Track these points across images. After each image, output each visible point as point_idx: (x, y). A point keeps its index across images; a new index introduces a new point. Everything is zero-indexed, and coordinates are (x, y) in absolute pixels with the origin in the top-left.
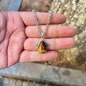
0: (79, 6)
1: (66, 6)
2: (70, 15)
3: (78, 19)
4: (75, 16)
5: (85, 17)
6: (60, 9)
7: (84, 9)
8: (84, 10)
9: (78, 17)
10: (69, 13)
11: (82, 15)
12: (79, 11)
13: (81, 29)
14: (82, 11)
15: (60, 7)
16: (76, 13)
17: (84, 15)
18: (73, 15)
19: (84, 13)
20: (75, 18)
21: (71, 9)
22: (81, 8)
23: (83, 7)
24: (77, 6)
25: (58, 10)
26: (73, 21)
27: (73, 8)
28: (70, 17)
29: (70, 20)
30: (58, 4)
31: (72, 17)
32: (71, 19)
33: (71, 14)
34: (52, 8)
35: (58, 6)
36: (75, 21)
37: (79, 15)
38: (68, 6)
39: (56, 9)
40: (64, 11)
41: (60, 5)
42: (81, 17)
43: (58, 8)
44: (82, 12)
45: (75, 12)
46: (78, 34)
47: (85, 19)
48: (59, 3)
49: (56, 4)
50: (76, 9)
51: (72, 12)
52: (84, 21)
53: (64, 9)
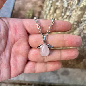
0: (71, 2)
1: (58, 4)
2: (62, 12)
3: (71, 16)
4: (68, 13)
5: (77, 14)
6: (52, 8)
8: (76, 6)
9: (71, 14)
10: (61, 11)
11: (74, 11)
12: (71, 8)
14: (74, 7)
15: (51, 6)
16: (68, 11)
17: (76, 11)
18: (66, 12)
19: (76, 10)
20: (68, 16)
21: (63, 7)
22: (73, 4)
23: (74, 3)
24: (68, 2)
25: (50, 9)
26: (66, 18)
27: (64, 6)
28: (63, 14)
29: (63, 18)
30: (49, 3)
31: (65, 15)
32: (63, 16)
33: (64, 12)
34: (44, 8)
35: (50, 5)
36: (68, 18)
37: (71, 12)
38: (60, 3)
39: (48, 8)
40: (56, 9)
41: (52, 4)
42: (73, 14)
43: (50, 7)
44: (74, 9)
45: (66, 9)
46: (73, 32)
48: (51, 2)
49: (48, 3)
50: (68, 6)
51: (64, 10)
52: (77, 17)
53: (56, 7)
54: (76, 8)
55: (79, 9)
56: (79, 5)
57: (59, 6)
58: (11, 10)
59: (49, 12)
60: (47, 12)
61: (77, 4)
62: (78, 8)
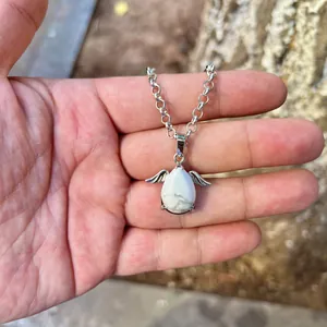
54: (306, 95)
56: (317, 88)
61: (311, 85)
62: (312, 97)
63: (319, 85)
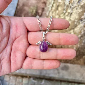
1: (60, 1)
2: (64, 10)
3: (72, 13)
4: (69, 11)
5: (78, 11)
6: (54, 5)
7: (76, 3)
9: (72, 11)
10: (63, 8)
11: (75, 9)
12: (72, 5)
13: (75, 23)
14: (75, 5)
15: (54, 3)
16: (69, 8)
17: (77, 9)
18: (67, 9)
19: (77, 7)
20: (69, 13)
21: (65, 4)
22: (74, 2)
25: (53, 6)
26: (68, 15)
27: (66, 3)
28: (65, 12)
29: (64, 15)
31: (66, 12)
32: (65, 13)
33: (65, 9)
34: (47, 5)
36: (69, 15)
37: (72, 10)
38: (62, 1)
40: (58, 6)
41: (54, 1)
42: (74, 11)
43: (52, 4)
44: (75, 7)
45: (68, 6)
46: (74, 29)
47: (78, 13)
50: (69, 3)
51: (65, 7)
53: (58, 4)
54: (77, 6)
55: (80, 6)
56: (80, 3)
57: (61, 4)
58: (16, 5)
59: (52, 9)
60: (50, 9)
61: (78, 2)
62: (78, 6)
63: (80, 2)
